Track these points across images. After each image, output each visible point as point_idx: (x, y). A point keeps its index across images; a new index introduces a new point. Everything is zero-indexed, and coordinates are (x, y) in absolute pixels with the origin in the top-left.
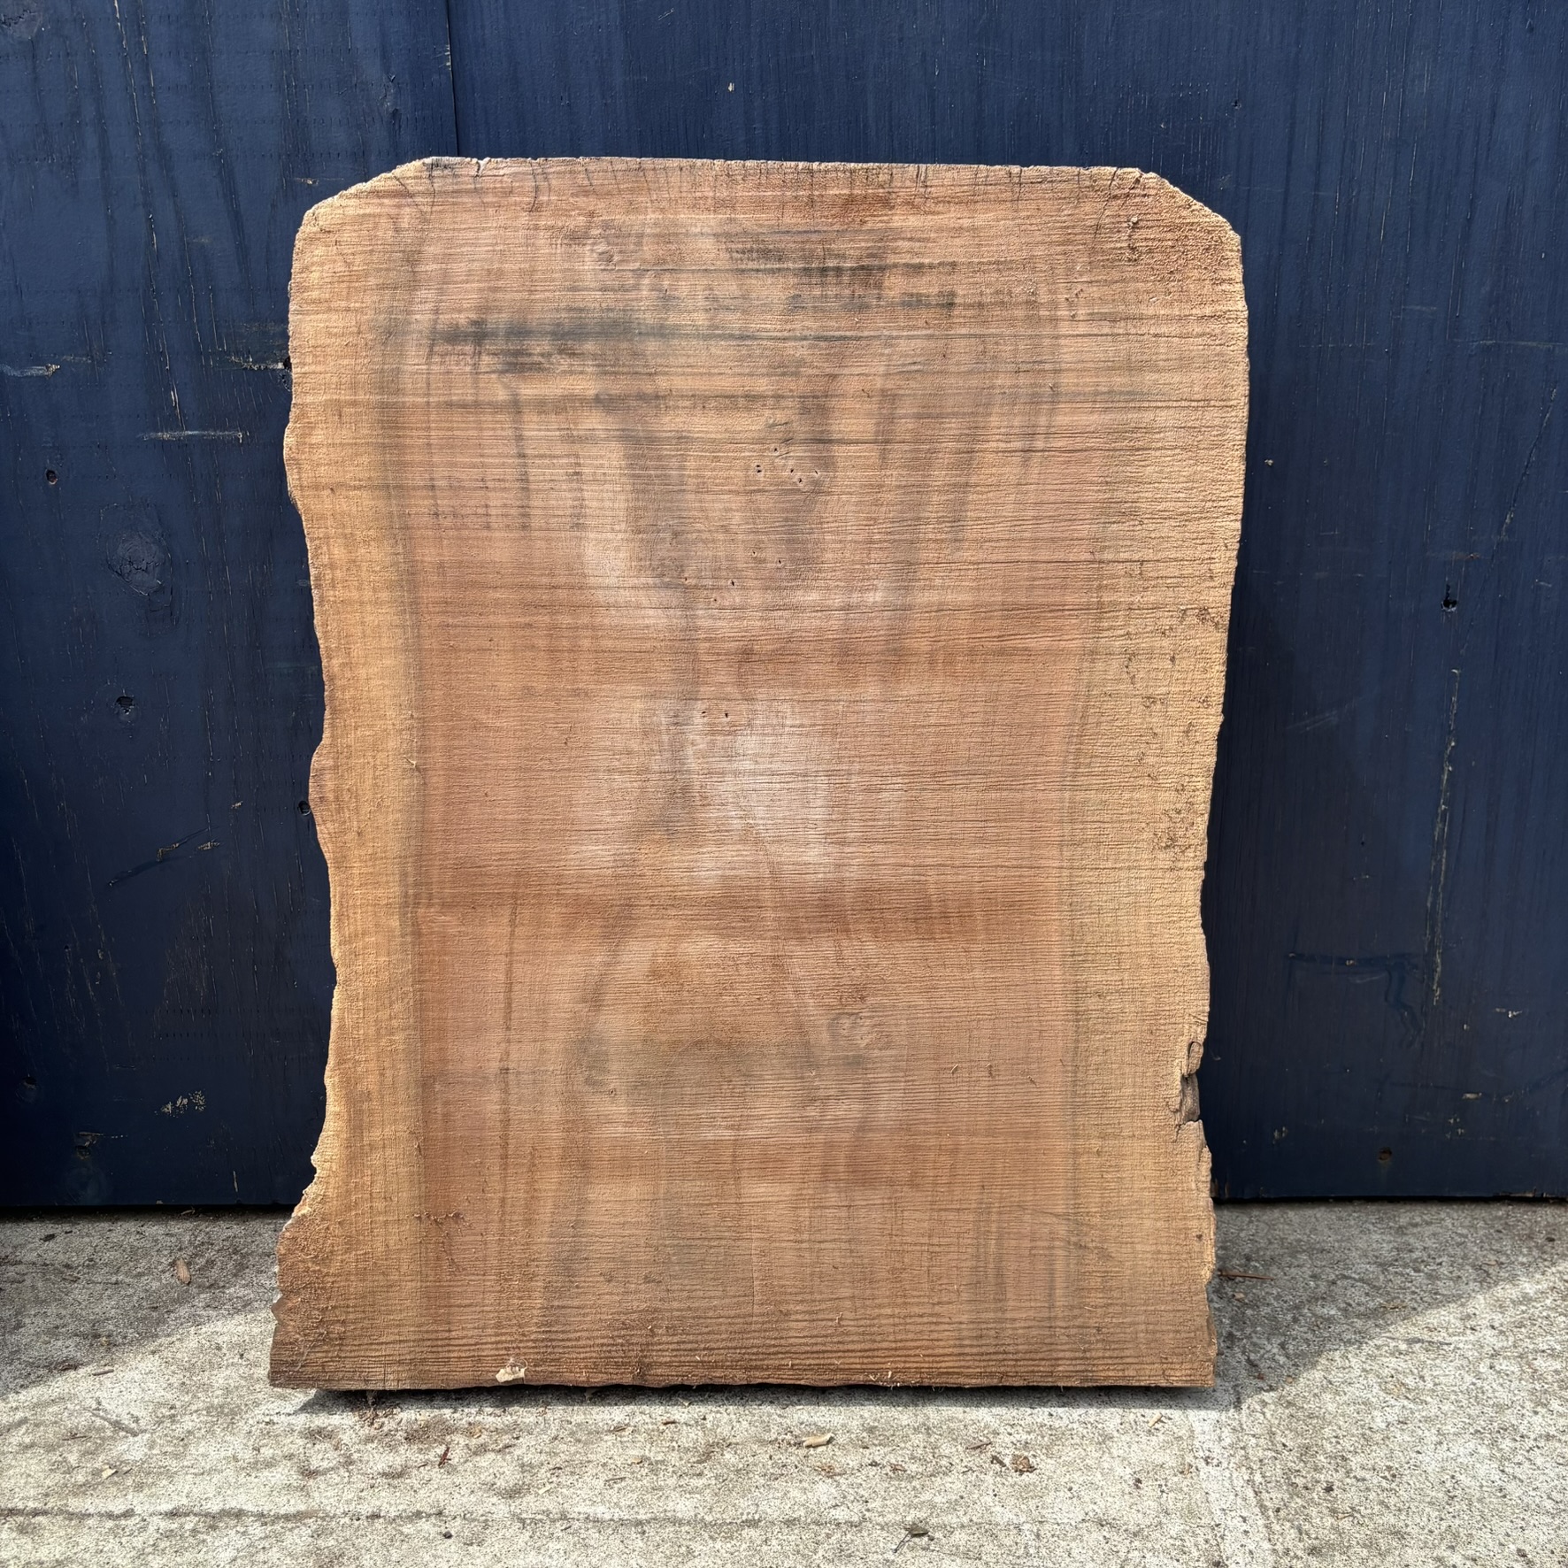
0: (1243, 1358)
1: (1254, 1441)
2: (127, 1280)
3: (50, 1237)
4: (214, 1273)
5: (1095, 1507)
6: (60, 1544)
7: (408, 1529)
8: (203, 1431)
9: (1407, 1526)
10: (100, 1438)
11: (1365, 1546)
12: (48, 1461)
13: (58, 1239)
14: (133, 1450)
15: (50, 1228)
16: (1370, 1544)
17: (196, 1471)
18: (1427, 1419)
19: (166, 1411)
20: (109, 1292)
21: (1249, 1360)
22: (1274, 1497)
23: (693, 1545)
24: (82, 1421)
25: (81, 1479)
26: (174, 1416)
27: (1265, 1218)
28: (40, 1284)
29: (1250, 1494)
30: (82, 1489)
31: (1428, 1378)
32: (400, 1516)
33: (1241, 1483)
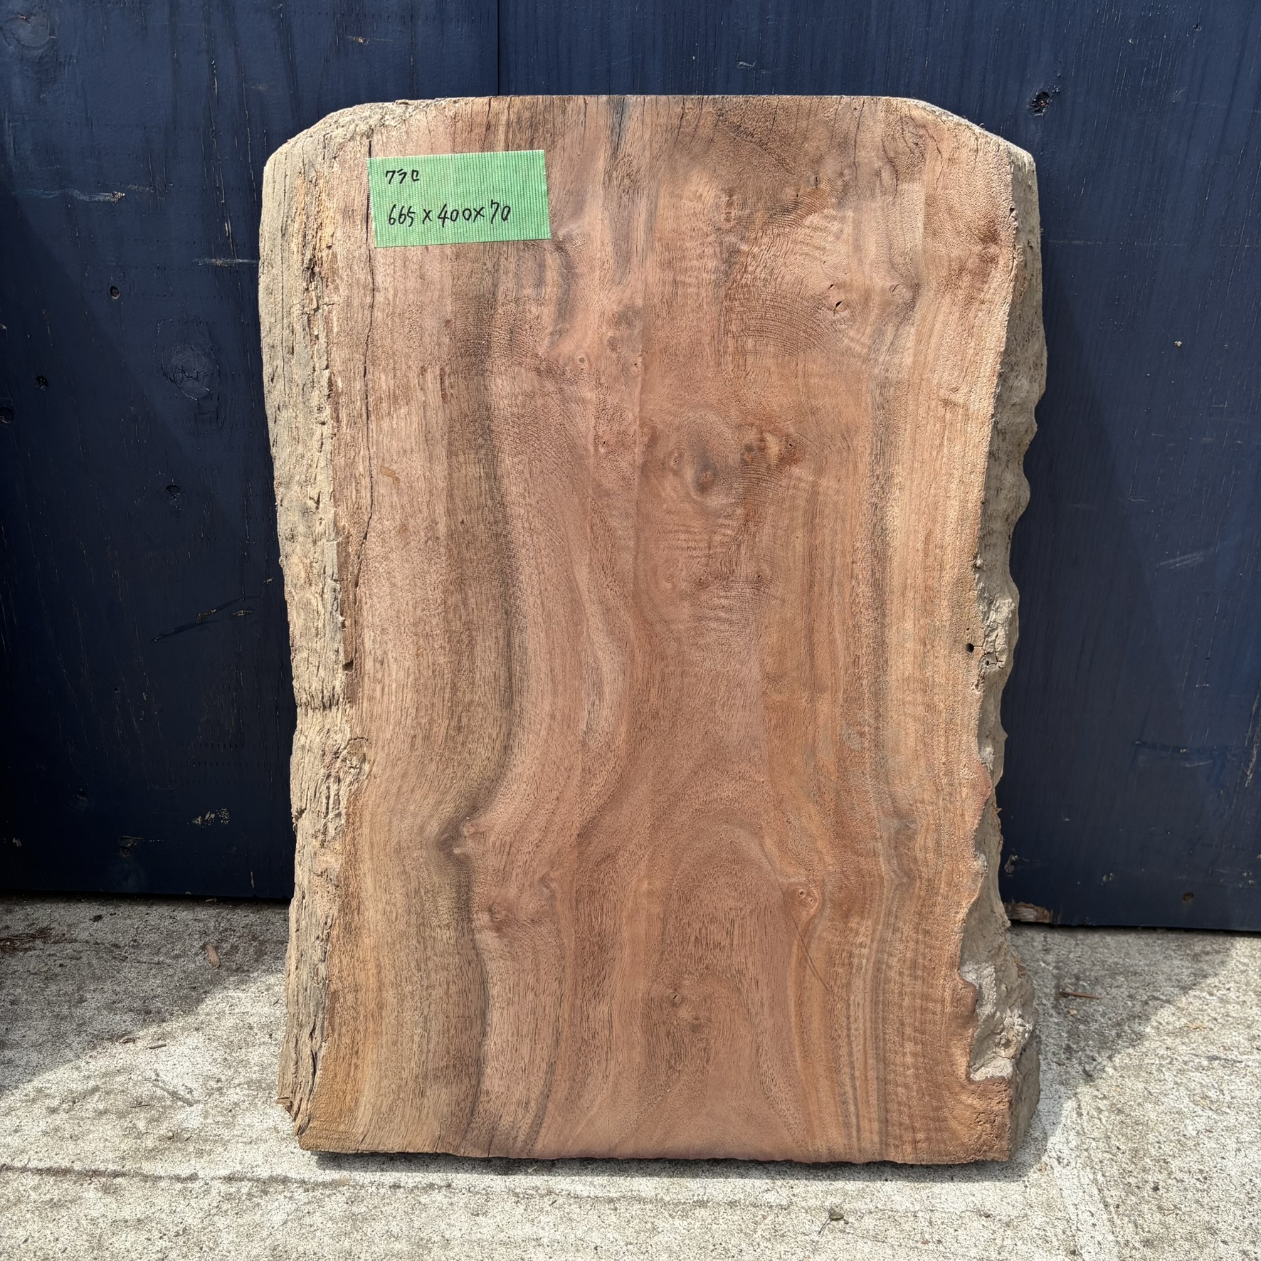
0: (1080, 1069)
1: (1094, 1144)
2: (168, 961)
3: (98, 918)
4: (238, 957)
5: (974, 1199)
6: (139, 1205)
7: (424, 1199)
8: (246, 1103)
9: (1218, 1222)
10: (162, 1107)
11: (1187, 1240)
12: (121, 1127)
13: (105, 920)
14: (190, 1118)
15: (95, 909)
16: (1190, 1238)
17: (245, 1140)
18: (1227, 1129)
19: (213, 1083)
20: (153, 972)
21: (1084, 1070)
22: (1114, 1195)
23: (657, 1222)
24: (145, 1090)
25: (150, 1143)
26: (221, 1088)
27: (1088, 941)
28: (94, 962)
29: (1096, 1192)
30: (152, 1154)
31: (1226, 1092)
32: (416, 1187)
33: (1087, 1181)
